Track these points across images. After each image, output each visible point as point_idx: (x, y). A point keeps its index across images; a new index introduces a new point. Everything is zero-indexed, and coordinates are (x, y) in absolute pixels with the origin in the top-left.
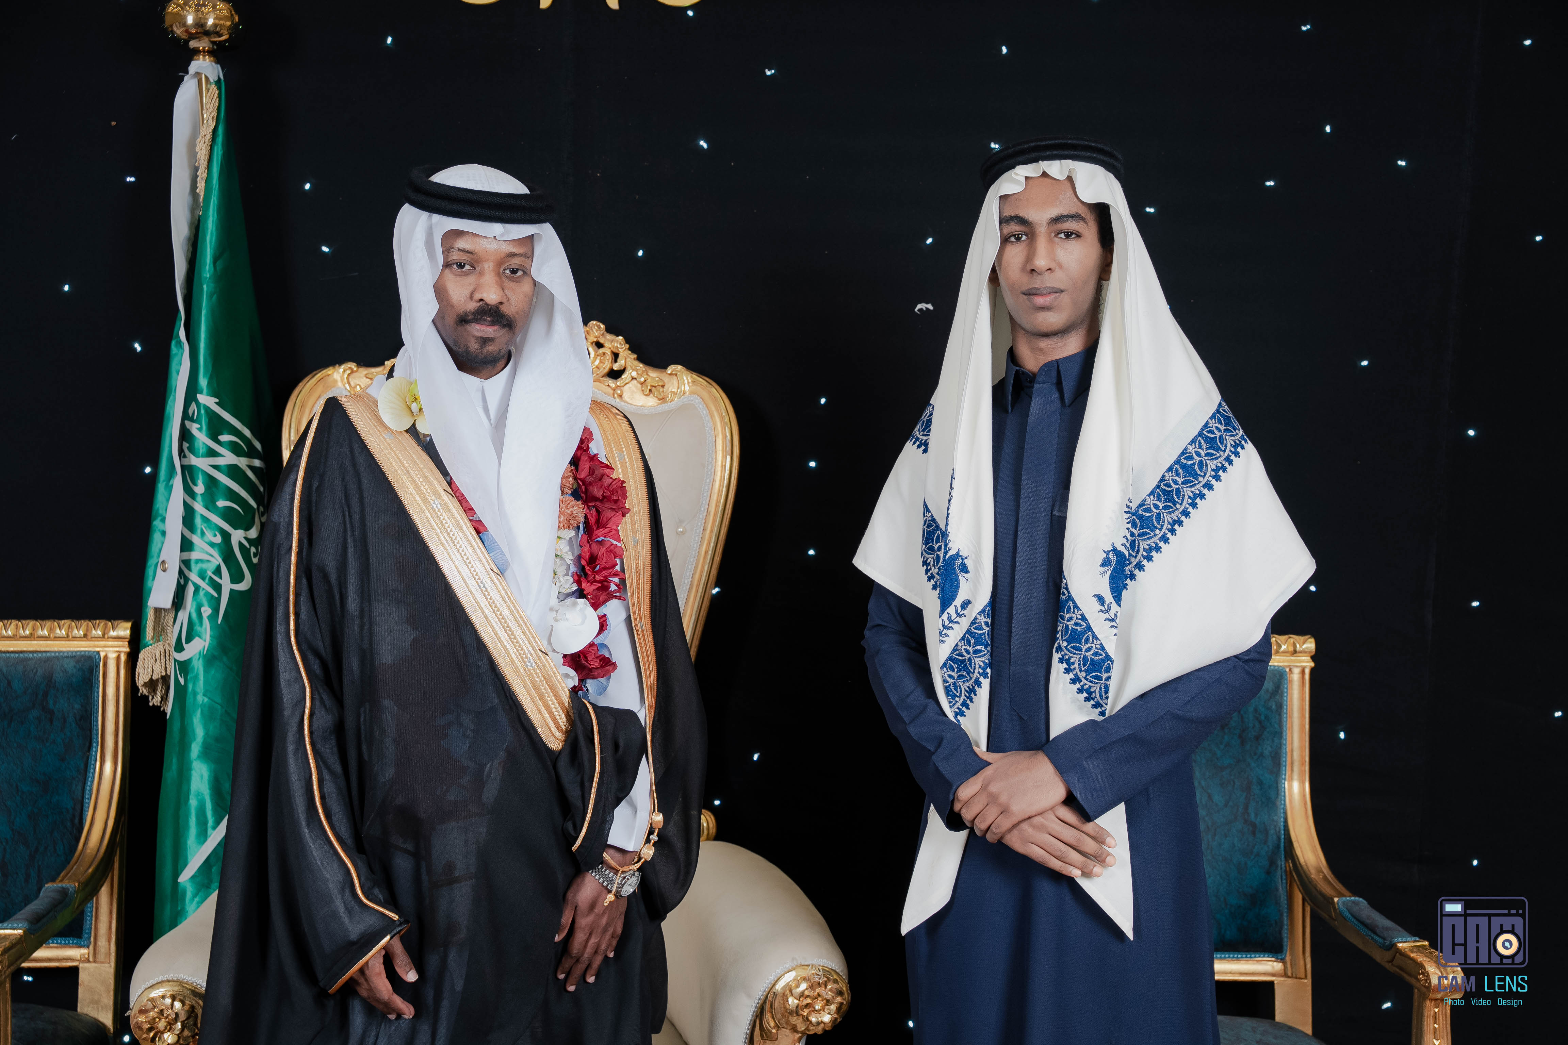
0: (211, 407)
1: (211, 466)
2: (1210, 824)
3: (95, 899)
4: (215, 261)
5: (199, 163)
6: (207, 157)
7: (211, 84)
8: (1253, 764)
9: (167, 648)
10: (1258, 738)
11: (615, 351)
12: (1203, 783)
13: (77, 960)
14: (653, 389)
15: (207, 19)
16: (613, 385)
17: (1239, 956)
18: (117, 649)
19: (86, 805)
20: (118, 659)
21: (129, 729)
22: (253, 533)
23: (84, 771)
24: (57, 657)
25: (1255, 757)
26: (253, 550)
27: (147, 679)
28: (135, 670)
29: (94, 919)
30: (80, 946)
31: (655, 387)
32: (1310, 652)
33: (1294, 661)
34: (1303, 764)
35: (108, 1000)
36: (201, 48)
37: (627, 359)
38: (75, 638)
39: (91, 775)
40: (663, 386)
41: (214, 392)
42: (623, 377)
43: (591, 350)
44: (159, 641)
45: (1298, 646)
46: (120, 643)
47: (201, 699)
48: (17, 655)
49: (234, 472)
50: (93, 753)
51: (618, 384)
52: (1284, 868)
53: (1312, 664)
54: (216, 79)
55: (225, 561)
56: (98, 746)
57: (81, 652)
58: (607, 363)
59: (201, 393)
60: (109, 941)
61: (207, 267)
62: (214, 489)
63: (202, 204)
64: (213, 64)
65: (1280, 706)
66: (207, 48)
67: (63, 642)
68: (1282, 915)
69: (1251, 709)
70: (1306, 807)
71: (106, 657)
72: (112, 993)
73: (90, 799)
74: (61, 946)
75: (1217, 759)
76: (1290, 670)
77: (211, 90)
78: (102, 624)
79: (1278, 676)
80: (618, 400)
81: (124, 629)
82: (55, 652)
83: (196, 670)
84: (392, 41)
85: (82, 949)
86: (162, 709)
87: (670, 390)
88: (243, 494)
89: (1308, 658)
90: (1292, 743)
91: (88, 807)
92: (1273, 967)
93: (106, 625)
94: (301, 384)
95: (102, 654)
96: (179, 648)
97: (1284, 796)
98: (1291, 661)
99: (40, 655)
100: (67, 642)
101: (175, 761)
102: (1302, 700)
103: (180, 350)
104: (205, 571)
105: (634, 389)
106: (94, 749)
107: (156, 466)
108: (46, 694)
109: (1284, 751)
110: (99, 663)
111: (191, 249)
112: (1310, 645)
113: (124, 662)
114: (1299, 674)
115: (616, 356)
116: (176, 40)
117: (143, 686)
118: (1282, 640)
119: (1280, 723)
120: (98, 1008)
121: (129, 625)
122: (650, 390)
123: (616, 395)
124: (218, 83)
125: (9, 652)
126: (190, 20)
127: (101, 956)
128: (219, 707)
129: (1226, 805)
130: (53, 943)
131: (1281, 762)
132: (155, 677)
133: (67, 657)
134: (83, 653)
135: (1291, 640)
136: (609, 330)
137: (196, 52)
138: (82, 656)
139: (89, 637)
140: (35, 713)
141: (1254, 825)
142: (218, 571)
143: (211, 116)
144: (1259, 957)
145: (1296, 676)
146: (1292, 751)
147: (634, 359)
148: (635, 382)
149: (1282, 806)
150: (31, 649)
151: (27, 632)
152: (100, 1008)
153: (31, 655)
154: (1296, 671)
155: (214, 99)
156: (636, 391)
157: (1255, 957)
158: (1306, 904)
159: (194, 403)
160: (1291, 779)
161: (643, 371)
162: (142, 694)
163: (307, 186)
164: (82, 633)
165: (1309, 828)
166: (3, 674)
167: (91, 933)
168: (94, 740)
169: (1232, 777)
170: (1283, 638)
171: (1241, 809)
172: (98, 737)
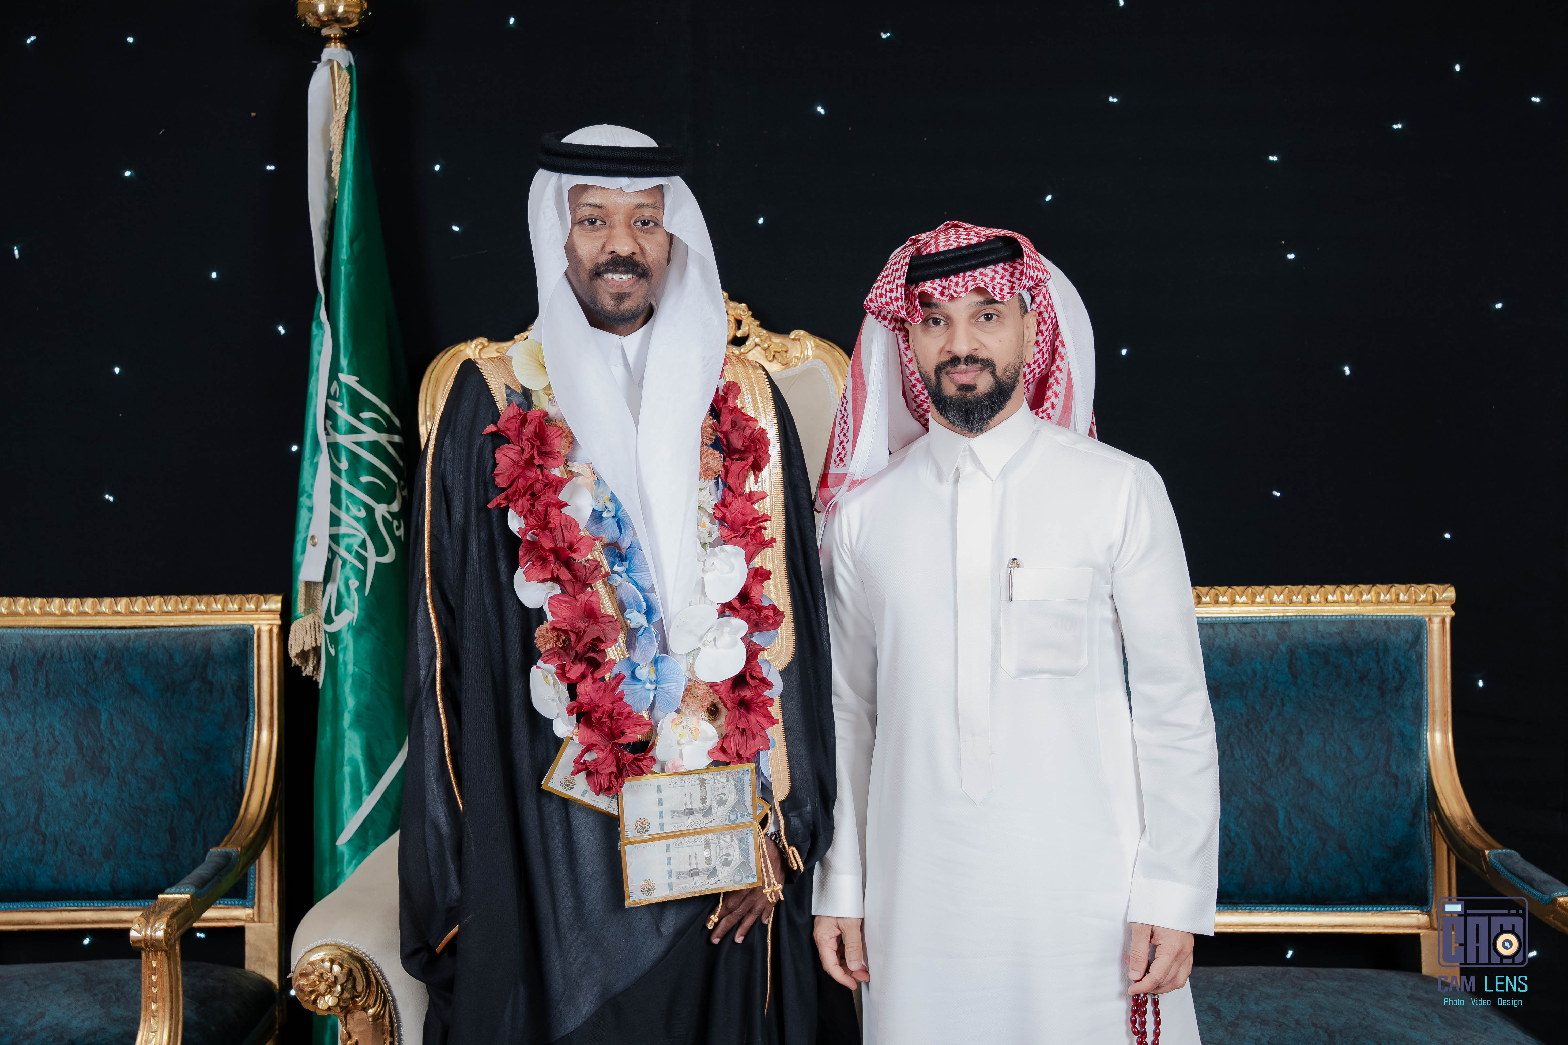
0: (352, 386)
1: (354, 442)
2: (1350, 777)
3: (257, 862)
4: (352, 242)
5: (333, 148)
6: (341, 142)
7: (342, 70)
8: (1394, 716)
9: (317, 620)
10: (1398, 689)
11: (739, 318)
12: (1342, 736)
13: (243, 920)
14: (777, 355)
15: (337, 7)
16: (737, 352)
17: (1383, 908)
18: (270, 622)
19: (246, 772)
20: (271, 631)
21: (283, 699)
22: (395, 507)
23: (243, 739)
24: (214, 631)
25: (1396, 709)
26: (396, 523)
27: (299, 650)
28: (287, 643)
29: (257, 881)
30: (245, 907)
31: (779, 352)
32: (1451, 601)
33: (1434, 611)
34: (1445, 714)
35: (273, 958)
36: (332, 36)
37: (750, 325)
38: (230, 612)
39: (249, 743)
40: (786, 352)
41: (354, 371)
42: (747, 343)
44: (309, 613)
45: (1437, 595)
46: (272, 616)
47: (351, 668)
48: (177, 629)
49: (375, 448)
50: (251, 722)
51: (742, 350)
52: (1427, 820)
53: (1453, 613)
54: (348, 65)
55: (369, 534)
56: (254, 716)
57: (236, 625)
59: (342, 372)
60: (272, 902)
61: (344, 250)
62: (357, 465)
63: (337, 188)
64: (345, 50)
65: (1420, 657)
66: (338, 36)
67: (220, 616)
68: (1426, 867)
69: (1391, 660)
70: (1449, 758)
71: (259, 630)
72: (276, 952)
73: (249, 765)
74: (228, 907)
75: (1357, 711)
76: (1430, 620)
77: (342, 76)
78: (255, 599)
79: (1417, 626)
81: (275, 603)
82: (212, 626)
83: (345, 641)
84: (515, 21)
85: (247, 909)
86: (314, 679)
87: (793, 355)
88: (385, 469)
89: (1449, 607)
90: (1433, 693)
91: (248, 774)
92: (1418, 919)
93: (258, 599)
94: (435, 361)
95: (256, 627)
96: (329, 620)
97: (1427, 747)
98: (1430, 610)
99: (198, 629)
100: (223, 616)
101: (328, 729)
102: (1444, 650)
103: (321, 331)
104: (352, 545)
105: (758, 355)
106: (251, 718)
107: (301, 445)
108: (205, 666)
109: (1426, 702)
110: (253, 636)
111: (328, 232)
112: (1450, 593)
113: (277, 634)
114: (1440, 623)
115: (739, 323)
116: (308, 28)
117: (295, 657)
118: (1421, 590)
119: (1421, 674)
120: (264, 966)
121: (280, 598)
122: (774, 356)
124: (349, 68)
125: (169, 627)
126: (321, 8)
127: (265, 917)
128: (369, 676)
129: (1366, 758)
130: (220, 904)
131: (1423, 712)
132: (306, 649)
133: (223, 630)
134: (238, 626)
135: (1431, 590)
137: (328, 39)
138: (238, 629)
139: (243, 611)
140: (195, 685)
141: (1396, 777)
142: (363, 545)
143: (344, 101)
144: (1404, 909)
145: (1436, 625)
146: (1434, 701)
147: (757, 326)
148: (758, 348)
149: (1425, 757)
150: (190, 623)
151: (186, 607)
152: (266, 966)
153: (190, 629)
154: (1436, 621)
155: (346, 85)
156: (759, 357)
157: (1399, 910)
158: (1452, 855)
159: (335, 383)
160: (1433, 731)
161: (767, 338)
162: (295, 665)
163: (437, 168)
164: (236, 607)
165: (1454, 779)
166: (165, 648)
167: (254, 894)
168: (251, 710)
169: (1373, 729)
170: (1422, 587)
171: (1382, 761)
172: (254, 707)
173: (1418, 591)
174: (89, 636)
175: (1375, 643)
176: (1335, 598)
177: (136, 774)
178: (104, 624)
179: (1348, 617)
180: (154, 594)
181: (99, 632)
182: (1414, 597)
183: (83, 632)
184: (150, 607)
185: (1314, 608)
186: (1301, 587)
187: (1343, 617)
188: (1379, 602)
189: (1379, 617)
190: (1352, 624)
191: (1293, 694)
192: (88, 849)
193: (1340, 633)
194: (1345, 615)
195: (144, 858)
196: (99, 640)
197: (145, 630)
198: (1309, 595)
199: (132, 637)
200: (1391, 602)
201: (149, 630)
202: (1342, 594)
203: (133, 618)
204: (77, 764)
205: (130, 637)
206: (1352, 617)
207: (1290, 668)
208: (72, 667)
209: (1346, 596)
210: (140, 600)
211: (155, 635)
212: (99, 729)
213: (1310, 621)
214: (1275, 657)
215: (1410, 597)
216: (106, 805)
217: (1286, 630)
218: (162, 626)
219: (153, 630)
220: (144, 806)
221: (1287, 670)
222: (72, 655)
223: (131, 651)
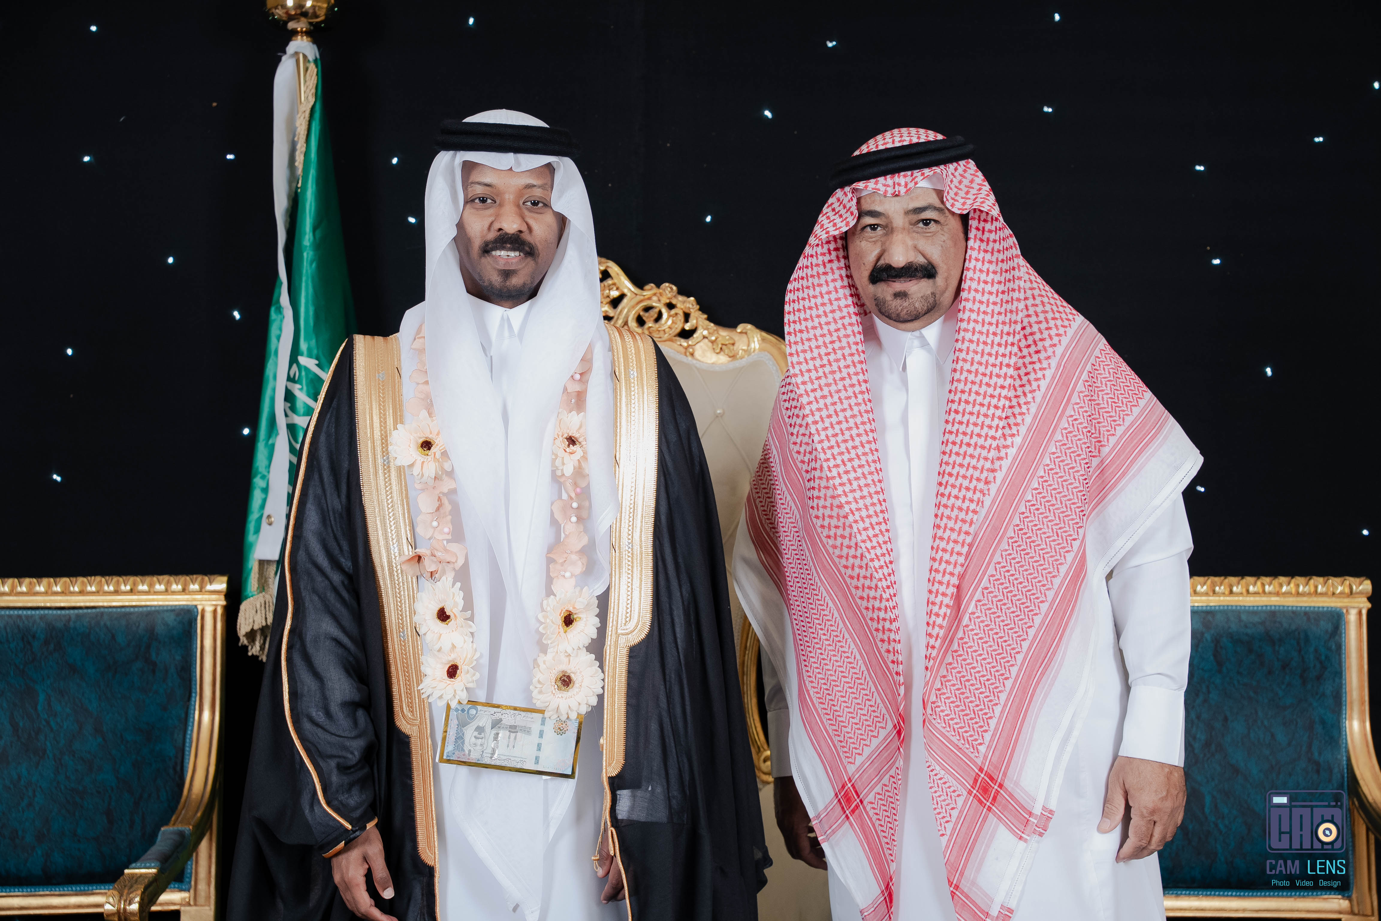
0: (310, 368)
2: (1274, 762)
4: (314, 230)
5: (298, 138)
6: (306, 132)
7: (308, 62)
8: (1315, 704)
9: (268, 599)
10: (1319, 678)
11: (687, 311)
12: (1266, 723)
13: (179, 904)
14: (724, 347)
16: (684, 344)
17: (1306, 894)
18: (214, 603)
19: (187, 753)
20: (215, 612)
23: (185, 720)
24: (158, 612)
25: (1317, 697)
27: (247, 630)
28: (235, 622)
30: (181, 890)
31: (726, 345)
32: (1367, 593)
33: (1351, 603)
34: (1363, 703)
36: (299, 29)
37: (698, 319)
38: (174, 593)
39: (191, 724)
40: (733, 344)
41: (310, 356)
42: (695, 336)
43: (664, 311)
44: (259, 592)
45: (1354, 587)
46: (217, 596)
48: (119, 610)
50: (193, 703)
51: (690, 343)
53: (1369, 605)
54: (313, 59)
56: (196, 696)
57: (180, 605)
58: (679, 323)
59: (302, 354)
60: (209, 885)
61: (307, 236)
64: (311, 44)
65: (1339, 647)
66: (304, 29)
67: (163, 597)
69: (1312, 649)
70: (1367, 746)
71: (203, 610)
73: (190, 747)
75: (1279, 699)
76: (1347, 611)
77: (309, 68)
78: (199, 579)
79: (1336, 617)
80: (690, 358)
81: (220, 584)
82: (155, 606)
84: (474, 22)
85: (183, 893)
87: (740, 347)
89: (1365, 600)
90: (1351, 683)
91: (189, 756)
92: (1340, 904)
93: (203, 580)
95: (200, 608)
97: (1346, 735)
98: (1347, 602)
99: (141, 609)
100: (167, 597)
102: (1360, 641)
105: (705, 347)
106: (193, 699)
107: (255, 427)
108: (148, 647)
109: (1344, 691)
110: (197, 616)
112: (1366, 586)
113: (222, 615)
114: (1356, 615)
115: (687, 317)
117: (243, 636)
118: (1338, 583)
119: (1340, 663)
121: (225, 579)
122: (721, 349)
123: (688, 354)
124: (315, 62)
125: (110, 607)
127: (201, 900)
129: (1289, 744)
131: (1342, 701)
132: (255, 628)
133: (167, 611)
134: (181, 607)
135: (1347, 582)
136: (681, 292)
137: (294, 33)
138: (180, 610)
139: (187, 591)
140: (138, 665)
141: (1317, 764)
143: (309, 97)
144: (1326, 895)
145: (1352, 617)
146: (1352, 690)
147: (705, 319)
148: (706, 340)
149: (1344, 744)
150: (134, 604)
151: (128, 588)
153: (134, 610)
154: (1353, 612)
155: (311, 79)
156: (706, 349)
157: (1322, 896)
158: (1370, 833)
159: (295, 366)
160: (1351, 719)
161: (713, 331)
162: (241, 646)
163: (395, 161)
164: (180, 587)
165: (1373, 767)
166: (107, 628)
167: (191, 876)
168: (193, 691)
169: (1295, 717)
170: (1338, 580)
171: (1304, 748)
172: (196, 689)
173: (1336, 584)
174: (27, 617)
175: (1296, 633)
176: (1256, 589)
177: (74, 756)
178: (42, 605)
179: (1269, 608)
180: (95, 574)
181: (37, 612)
182: (1331, 589)
183: (20, 612)
184: (91, 586)
185: (1236, 598)
186: (1222, 578)
187: (1264, 608)
188: (1298, 594)
189: (1299, 609)
190: (1273, 614)
191: (1218, 681)
192: (20, 833)
193: (1263, 623)
194: (1266, 606)
195: (79, 841)
196: (38, 621)
197: (85, 611)
198: (1231, 587)
199: (73, 618)
200: (1309, 594)
201: (89, 611)
202: (1263, 585)
203: (73, 598)
204: (11, 746)
205: (70, 617)
206: (1273, 608)
207: (1215, 656)
208: (9, 647)
209: (1267, 588)
210: (81, 579)
211: (97, 616)
212: (36, 709)
213: (1233, 611)
214: (1201, 646)
215: (1328, 589)
216: (40, 787)
217: (1211, 619)
218: (103, 607)
219: (94, 610)
220: (81, 788)
221: (1212, 658)
222: (10, 636)
223: (72, 631)
